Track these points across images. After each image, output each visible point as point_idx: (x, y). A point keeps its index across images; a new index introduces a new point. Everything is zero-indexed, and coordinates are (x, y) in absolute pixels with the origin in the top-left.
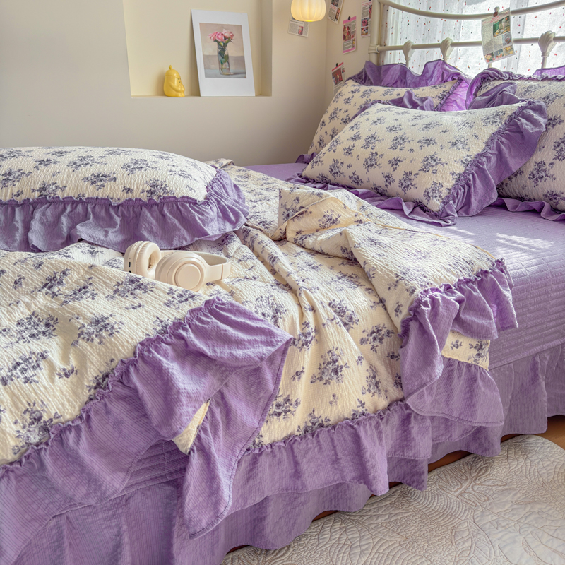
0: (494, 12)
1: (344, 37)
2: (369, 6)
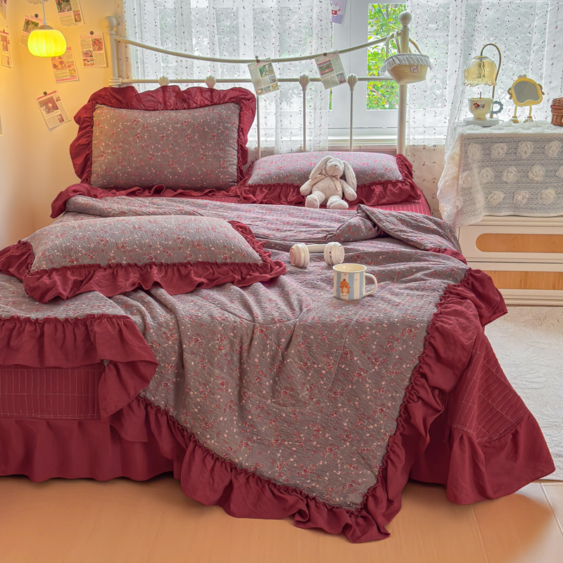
1: (55, 66)
2: (90, 39)
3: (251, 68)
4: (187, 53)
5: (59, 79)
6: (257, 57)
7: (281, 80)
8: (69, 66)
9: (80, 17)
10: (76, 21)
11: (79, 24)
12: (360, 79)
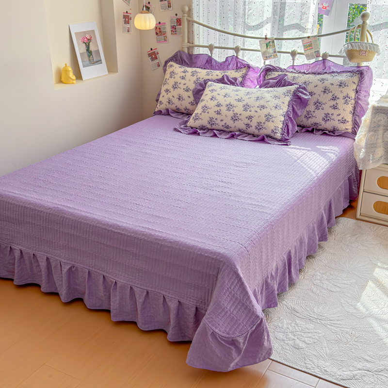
0: (265, 37)
1: (157, 34)
3: (261, 43)
4: (225, 30)
5: (158, 41)
6: (266, 36)
7: (279, 52)
8: (164, 34)
9: (170, 5)
10: (169, 7)
11: (170, 9)
12: (330, 56)
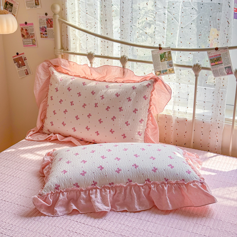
0: (158, 46)
1: (23, 36)
2: (46, 19)
3: (154, 54)
5: (25, 45)
7: (177, 66)
8: (32, 37)
10: (36, 5)
11: (38, 7)
